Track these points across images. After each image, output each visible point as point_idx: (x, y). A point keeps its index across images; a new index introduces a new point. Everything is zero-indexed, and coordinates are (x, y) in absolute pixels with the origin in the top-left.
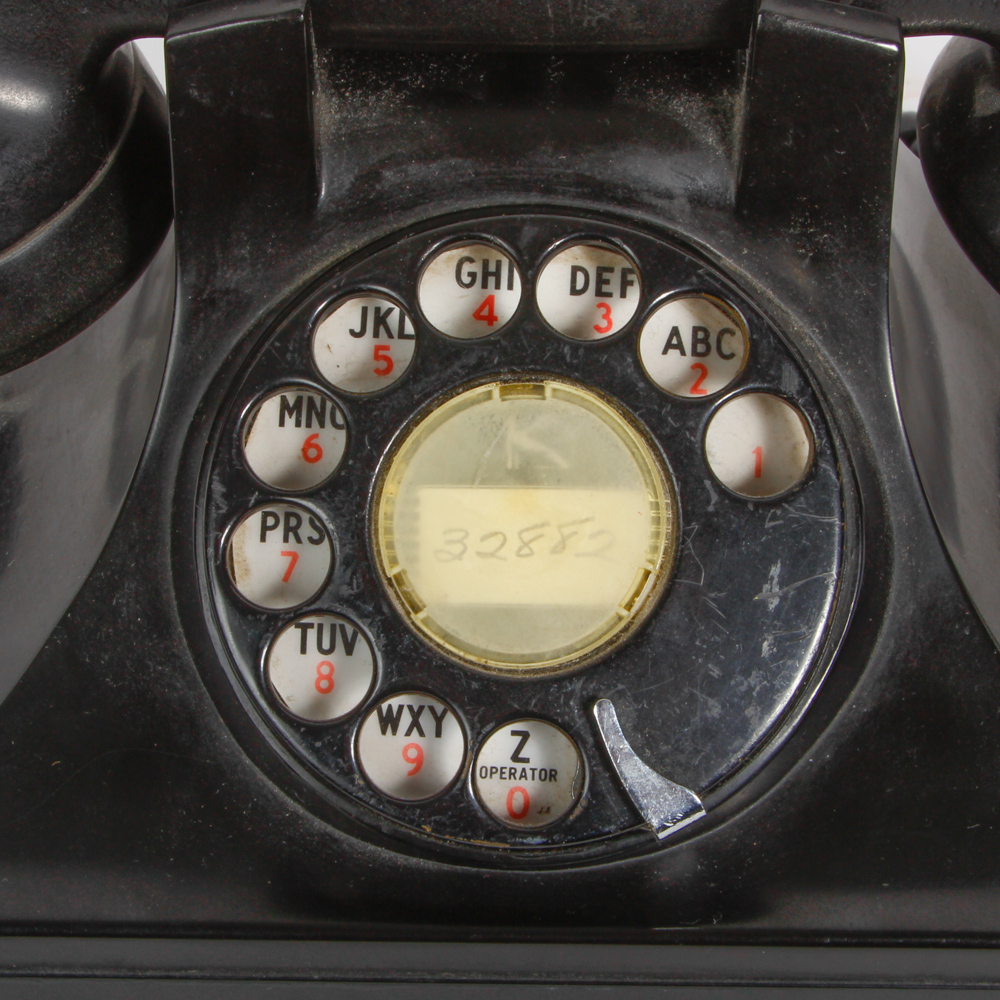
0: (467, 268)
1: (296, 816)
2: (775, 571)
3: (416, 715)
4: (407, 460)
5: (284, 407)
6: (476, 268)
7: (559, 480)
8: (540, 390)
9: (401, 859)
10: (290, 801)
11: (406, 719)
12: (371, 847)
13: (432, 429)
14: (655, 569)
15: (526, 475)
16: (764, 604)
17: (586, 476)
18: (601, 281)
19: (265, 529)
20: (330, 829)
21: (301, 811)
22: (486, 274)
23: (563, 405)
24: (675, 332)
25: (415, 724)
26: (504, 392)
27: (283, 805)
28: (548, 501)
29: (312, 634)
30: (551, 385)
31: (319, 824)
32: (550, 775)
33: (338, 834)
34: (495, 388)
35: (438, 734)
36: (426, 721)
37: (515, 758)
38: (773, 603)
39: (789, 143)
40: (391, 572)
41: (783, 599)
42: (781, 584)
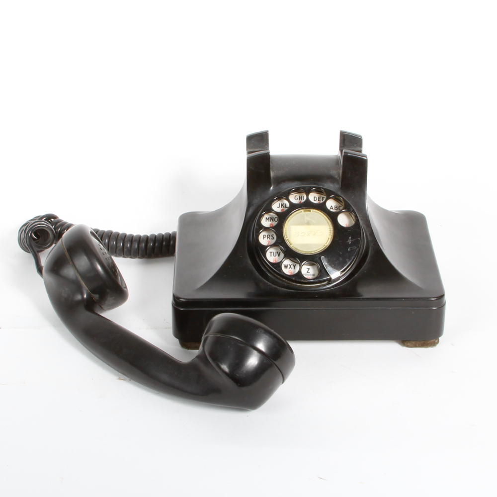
0: (296, 197)
1: (270, 285)
2: (350, 238)
3: (290, 266)
4: (288, 222)
5: (266, 219)
6: (298, 197)
7: (314, 224)
8: (310, 211)
9: (288, 290)
10: (269, 283)
11: (289, 266)
12: (283, 289)
13: (293, 217)
14: (330, 238)
15: (308, 223)
16: (348, 243)
17: (318, 223)
18: (319, 199)
19: (264, 237)
20: (276, 286)
21: (271, 284)
22: (300, 198)
23: (314, 213)
24: (332, 206)
25: (290, 267)
26: (304, 211)
27: (268, 284)
28: (312, 227)
29: (272, 253)
30: (312, 210)
31: (274, 286)
32: (314, 275)
33: (277, 287)
34: (303, 210)
35: (294, 268)
36: (292, 267)
37: (307, 272)
38: (350, 243)
39: (349, 175)
40: (286, 239)
41: (351, 242)
42: (351, 239)
